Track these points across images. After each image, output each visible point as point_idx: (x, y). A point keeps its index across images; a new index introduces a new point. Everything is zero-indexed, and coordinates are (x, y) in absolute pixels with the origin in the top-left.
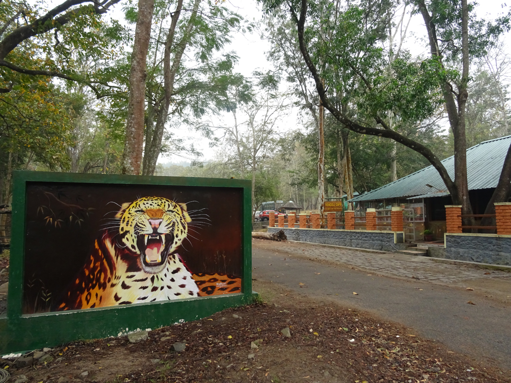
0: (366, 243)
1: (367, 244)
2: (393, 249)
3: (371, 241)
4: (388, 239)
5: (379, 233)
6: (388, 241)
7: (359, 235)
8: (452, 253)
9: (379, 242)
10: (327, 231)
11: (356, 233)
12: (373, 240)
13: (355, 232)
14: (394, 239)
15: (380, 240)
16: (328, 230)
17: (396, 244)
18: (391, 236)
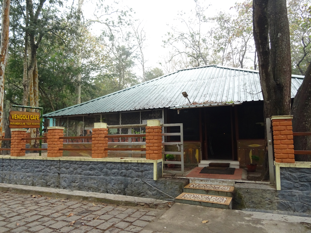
0: (91, 179)
1: (92, 181)
2: (150, 188)
3: (102, 176)
4: (140, 173)
5: (121, 163)
6: (138, 176)
7: (76, 166)
8: (294, 198)
9: (120, 177)
10: (10, 159)
11: (72, 162)
12: (106, 174)
13: (67, 161)
14: (152, 173)
15: (121, 174)
16: (12, 158)
17: (156, 182)
18: (148, 167)
